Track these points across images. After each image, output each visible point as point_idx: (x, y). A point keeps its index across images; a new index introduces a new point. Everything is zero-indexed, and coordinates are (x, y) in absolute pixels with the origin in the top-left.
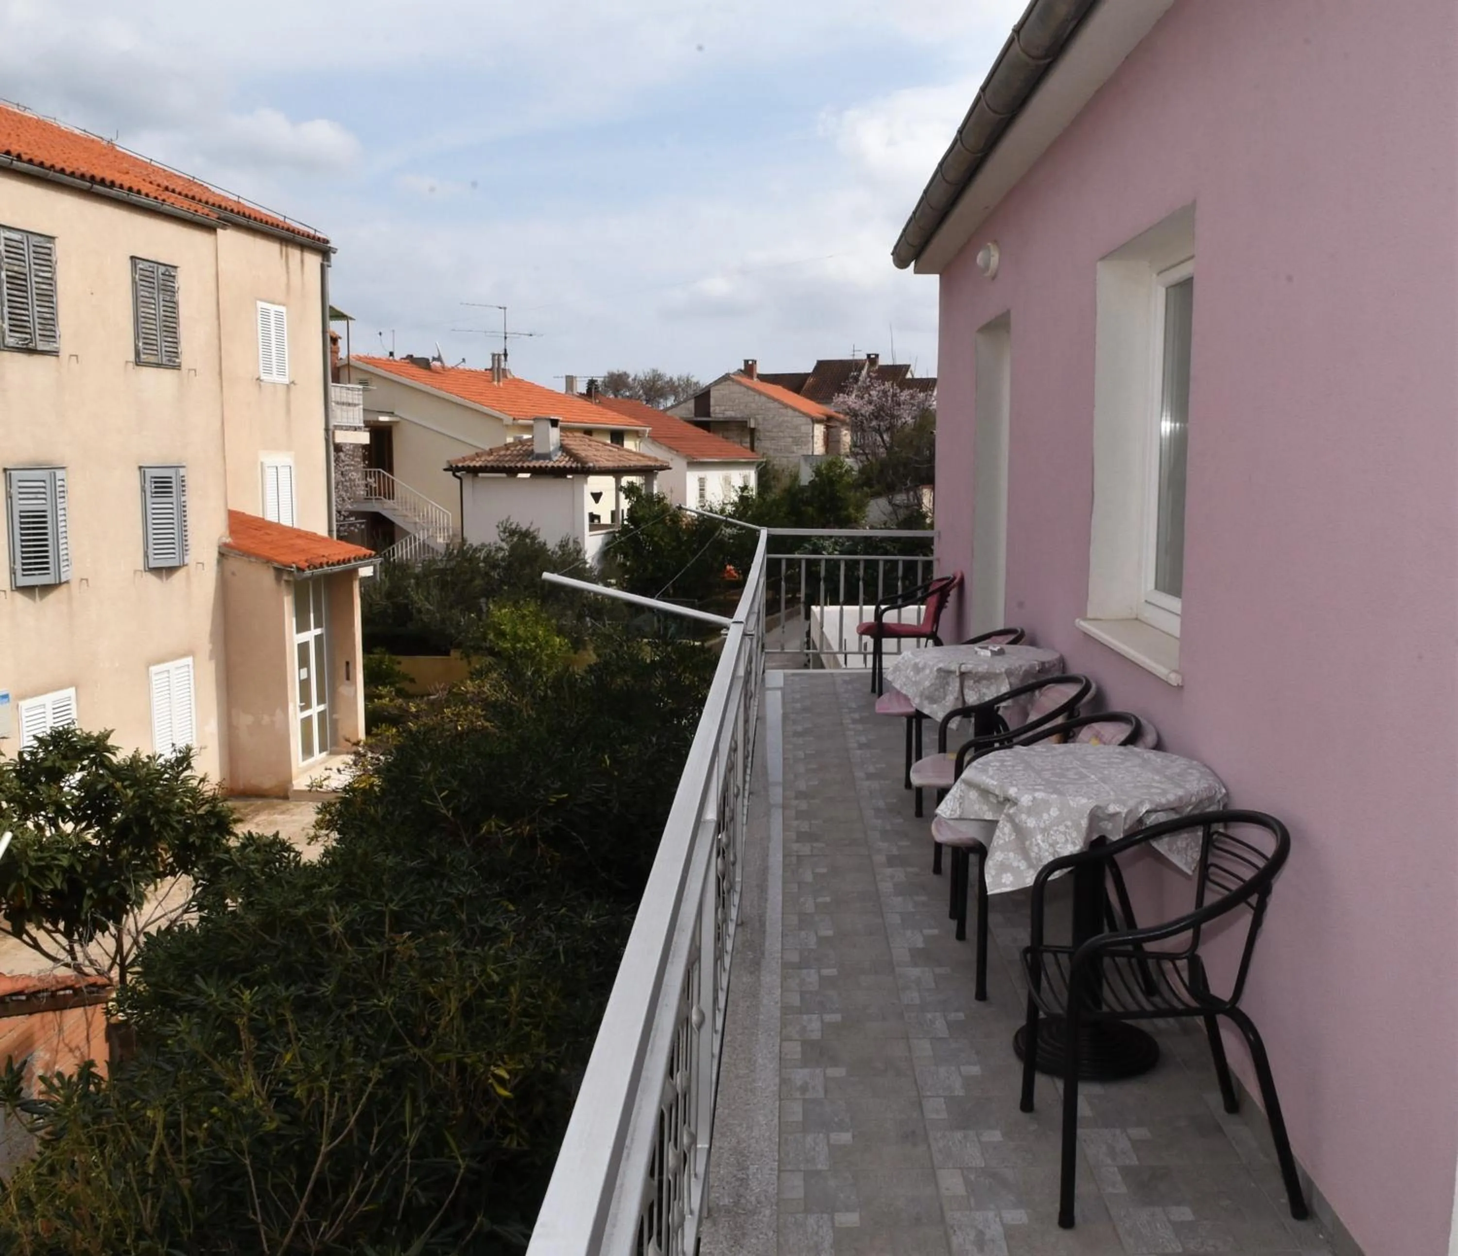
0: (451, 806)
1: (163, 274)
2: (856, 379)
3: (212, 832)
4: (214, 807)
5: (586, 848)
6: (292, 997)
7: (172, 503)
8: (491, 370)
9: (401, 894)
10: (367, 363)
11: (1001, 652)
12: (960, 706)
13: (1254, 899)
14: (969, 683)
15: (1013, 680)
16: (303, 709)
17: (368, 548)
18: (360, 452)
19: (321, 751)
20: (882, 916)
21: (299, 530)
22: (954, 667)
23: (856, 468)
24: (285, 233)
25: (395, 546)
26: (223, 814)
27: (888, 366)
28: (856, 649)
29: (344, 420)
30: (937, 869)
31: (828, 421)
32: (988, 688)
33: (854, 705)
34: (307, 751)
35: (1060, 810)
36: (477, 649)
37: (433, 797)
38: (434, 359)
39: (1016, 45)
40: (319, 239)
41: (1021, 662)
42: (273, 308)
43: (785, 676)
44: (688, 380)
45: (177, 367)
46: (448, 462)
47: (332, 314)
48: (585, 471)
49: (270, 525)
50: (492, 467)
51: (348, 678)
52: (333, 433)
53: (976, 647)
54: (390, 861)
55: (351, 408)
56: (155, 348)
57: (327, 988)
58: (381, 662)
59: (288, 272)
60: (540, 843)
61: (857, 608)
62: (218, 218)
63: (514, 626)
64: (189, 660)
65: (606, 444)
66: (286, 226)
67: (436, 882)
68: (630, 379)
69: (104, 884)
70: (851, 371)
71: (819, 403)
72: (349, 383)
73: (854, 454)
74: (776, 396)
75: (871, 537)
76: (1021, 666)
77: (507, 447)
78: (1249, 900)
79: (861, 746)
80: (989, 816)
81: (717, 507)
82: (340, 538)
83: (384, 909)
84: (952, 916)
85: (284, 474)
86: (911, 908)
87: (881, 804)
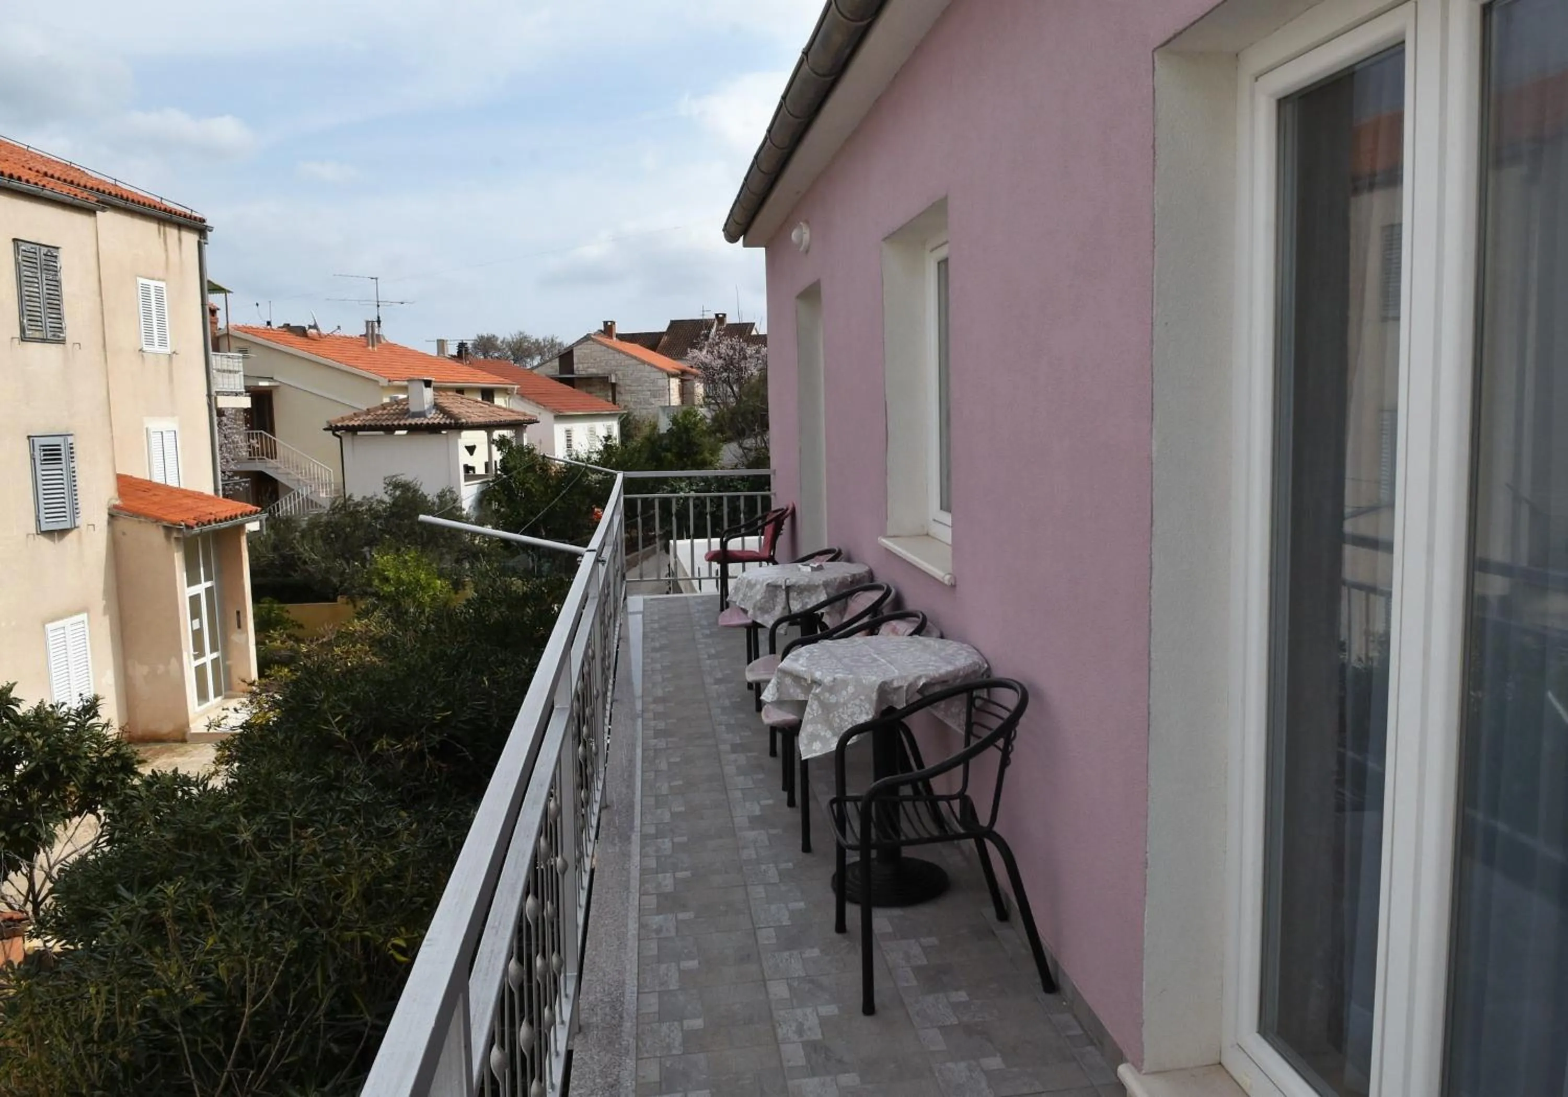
0: (345, 729)
1: (45, 255)
2: (707, 337)
3: (118, 773)
4: (119, 749)
5: (471, 759)
6: (211, 891)
7: (61, 470)
8: (364, 336)
9: (303, 805)
10: (246, 332)
11: (820, 568)
12: (787, 614)
13: (1001, 742)
14: (793, 594)
15: (829, 590)
16: (196, 657)
17: (254, 505)
18: (242, 416)
19: (216, 696)
20: (727, 794)
21: (186, 490)
22: (781, 582)
23: (709, 415)
24: (162, 214)
25: (279, 502)
26: (127, 755)
27: (735, 325)
28: (707, 575)
29: (226, 386)
30: (773, 753)
31: (683, 375)
32: (810, 598)
33: (704, 623)
34: (203, 696)
35: (855, 687)
36: (364, 594)
37: (327, 722)
38: (310, 327)
39: (805, 67)
40: (195, 218)
41: (836, 575)
42: (152, 284)
43: (644, 600)
44: (552, 340)
45: (62, 342)
46: (328, 422)
47: (209, 288)
48: (459, 426)
49: (158, 486)
50: (370, 425)
51: (239, 627)
52: (216, 398)
53: (800, 565)
54: (292, 777)
55: (232, 375)
56: (40, 324)
57: (239, 890)
58: (270, 611)
59: (166, 250)
60: (428, 756)
61: (706, 540)
62: (98, 201)
63: (397, 570)
64: (84, 616)
65: (477, 402)
66: (163, 207)
67: (334, 794)
68: (499, 342)
69: (15, 826)
70: (701, 329)
71: (674, 359)
72: (229, 351)
73: (707, 405)
74: (635, 354)
75: (723, 477)
76: (835, 579)
77: (384, 407)
78: (997, 744)
79: (710, 657)
80: (801, 697)
81: (583, 455)
82: (225, 496)
83: (288, 818)
84: (784, 789)
85: (169, 437)
86: (750, 784)
87: (727, 703)
